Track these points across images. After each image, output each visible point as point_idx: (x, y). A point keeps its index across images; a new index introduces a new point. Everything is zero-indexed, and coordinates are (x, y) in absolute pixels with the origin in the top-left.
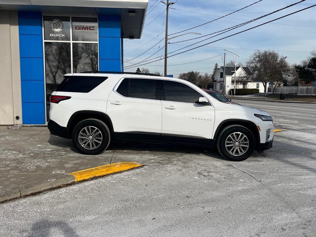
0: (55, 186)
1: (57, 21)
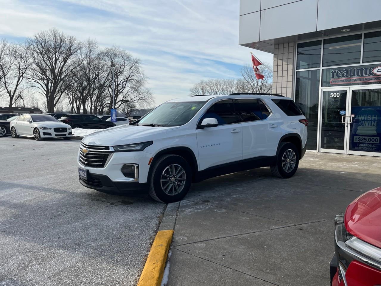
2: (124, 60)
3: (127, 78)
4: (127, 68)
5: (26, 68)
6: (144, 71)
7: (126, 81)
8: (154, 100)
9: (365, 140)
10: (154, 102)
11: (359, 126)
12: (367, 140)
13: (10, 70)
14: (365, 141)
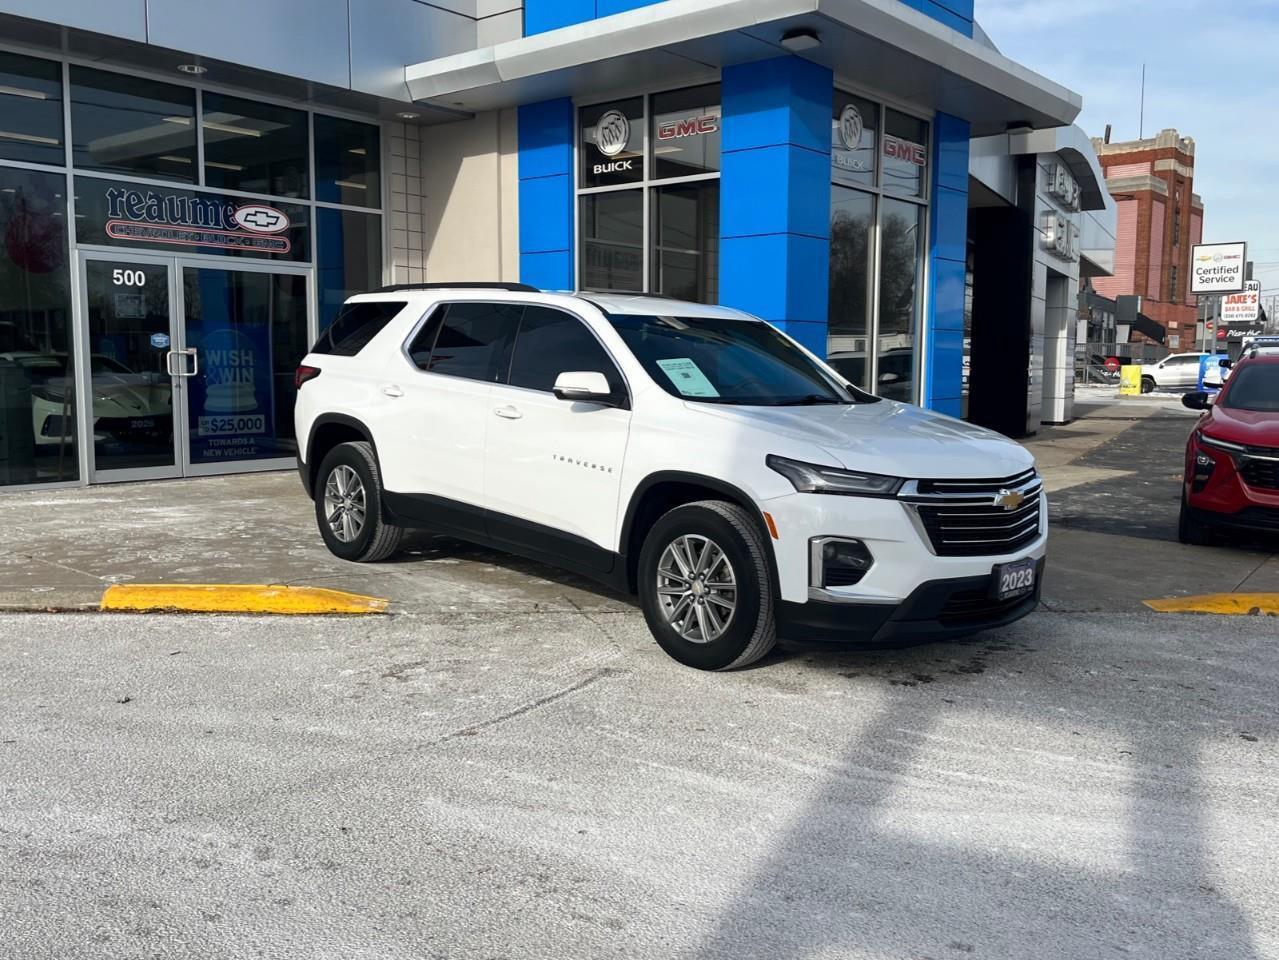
0: (35, 605)
1: (612, 118)
9: (230, 427)
11: (209, 384)
12: (236, 426)
14: (230, 430)
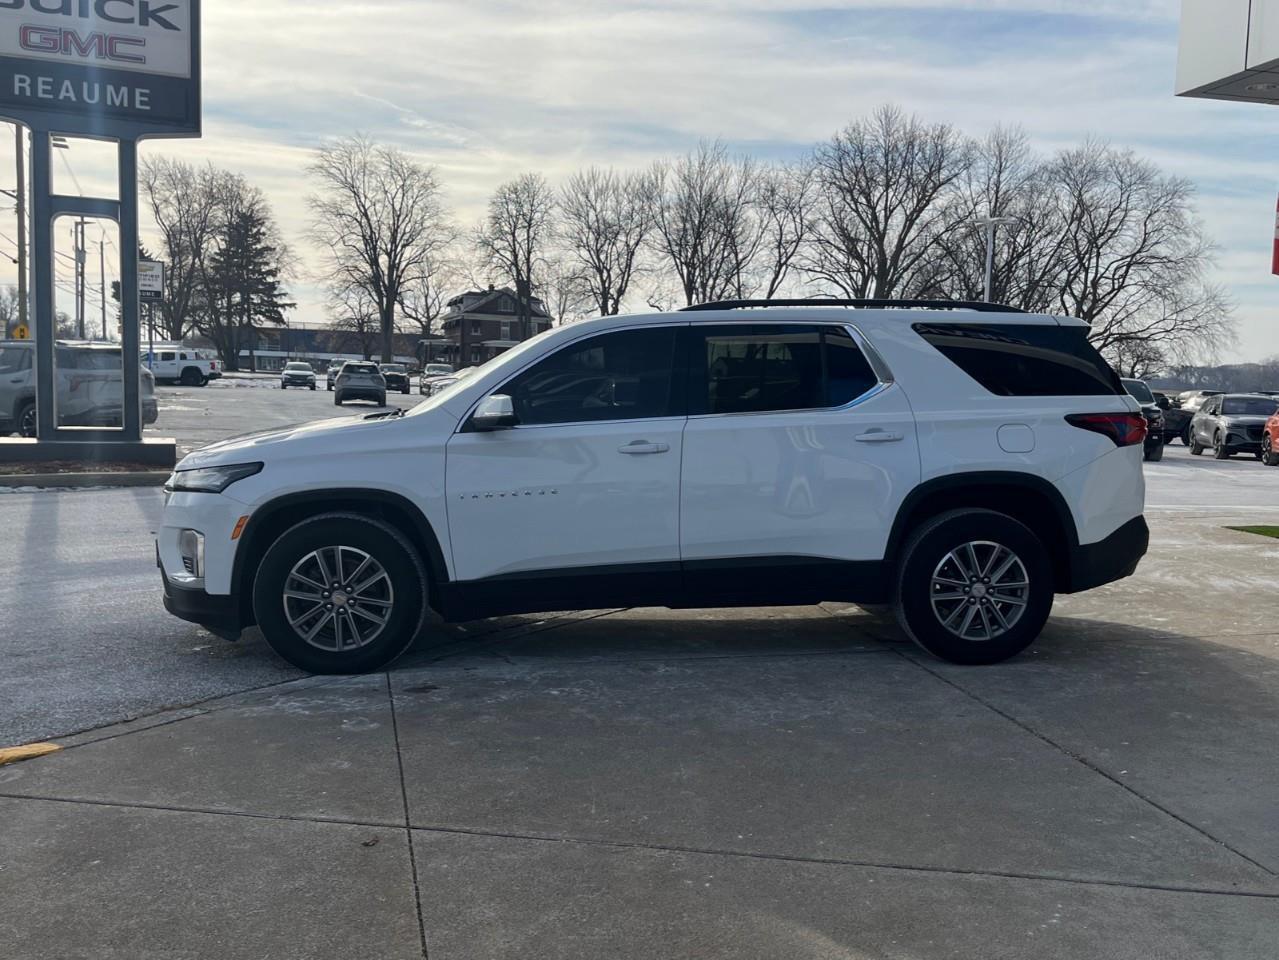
2: (1125, 189)
3: (1133, 255)
4: (1137, 215)
5: (799, 239)
6: (1203, 222)
7: (1129, 266)
8: (1237, 329)
10: (1234, 336)
13: (760, 247)
